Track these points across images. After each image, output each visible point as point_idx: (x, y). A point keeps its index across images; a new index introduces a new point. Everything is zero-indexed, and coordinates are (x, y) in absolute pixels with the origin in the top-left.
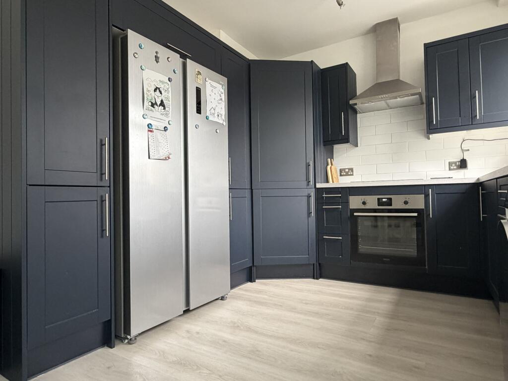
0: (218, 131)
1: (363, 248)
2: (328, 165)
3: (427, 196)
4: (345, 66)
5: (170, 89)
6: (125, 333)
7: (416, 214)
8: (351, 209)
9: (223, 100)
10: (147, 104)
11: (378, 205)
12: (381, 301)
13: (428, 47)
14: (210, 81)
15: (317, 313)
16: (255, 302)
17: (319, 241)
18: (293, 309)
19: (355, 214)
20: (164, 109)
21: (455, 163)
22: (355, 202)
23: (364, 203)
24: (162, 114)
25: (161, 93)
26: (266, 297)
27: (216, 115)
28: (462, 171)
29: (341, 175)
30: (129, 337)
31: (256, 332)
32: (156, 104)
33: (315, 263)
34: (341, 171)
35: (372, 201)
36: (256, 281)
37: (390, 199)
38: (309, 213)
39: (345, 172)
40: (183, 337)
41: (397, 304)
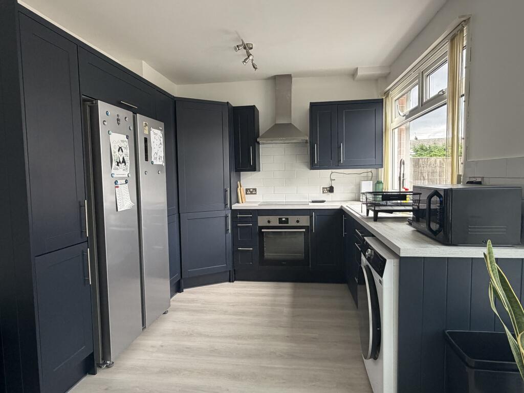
0: (160, 172)
1: (268, 255)
2: (238, 187)
3: (311, 217)
4: (253, 108)
5: (128, 146)
6: (103, 359)
7: (304, 230)
8: (259, 226)
9: (162, 143)
10: (114, 164)
11: (279, 223)
12: (283, 295)
13: (313, 105)
14: (153, 130)
15: (244, 313)
16: (194, 311)
17: (235, 252)
18: (225, 312)
19: (263, 230)
20: (125, 165)
21: (326, 188)
22: (262, 221)
23: (269, 222)
24: (124, 170)
25: (122, 152)
26: (199, 305)
27: (158, 158)
28: (331, 194)
29: (247, 194)
30: (108, 362)
31: (208, 336)
32: (120, 162)
33: (231, 270)
34: (247, 190)
35: (275, 221)
36: (184, 290)
37: (287, 219)
38: (227, 230)
39: (250, 191)
40: (152, 352)
41: (294, 296)
